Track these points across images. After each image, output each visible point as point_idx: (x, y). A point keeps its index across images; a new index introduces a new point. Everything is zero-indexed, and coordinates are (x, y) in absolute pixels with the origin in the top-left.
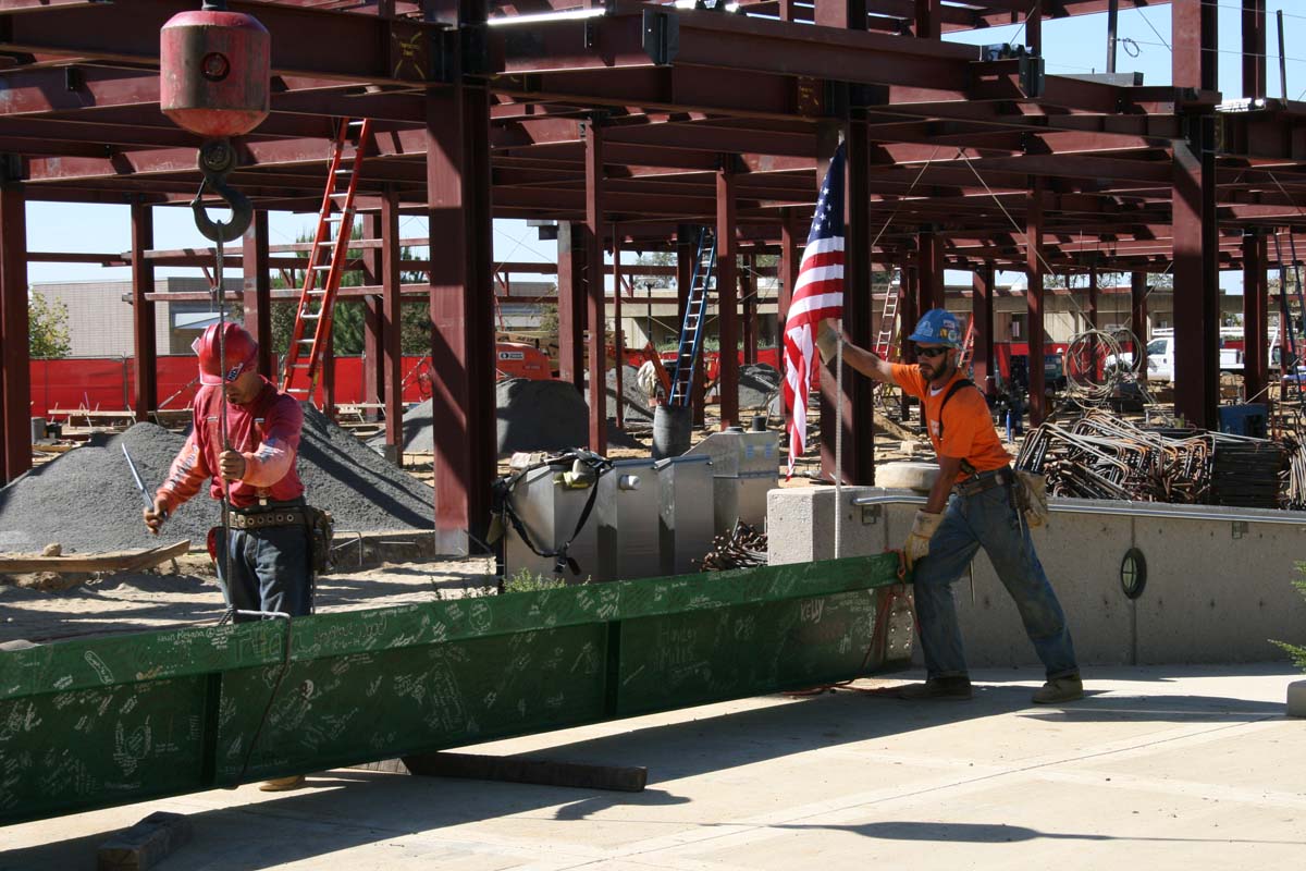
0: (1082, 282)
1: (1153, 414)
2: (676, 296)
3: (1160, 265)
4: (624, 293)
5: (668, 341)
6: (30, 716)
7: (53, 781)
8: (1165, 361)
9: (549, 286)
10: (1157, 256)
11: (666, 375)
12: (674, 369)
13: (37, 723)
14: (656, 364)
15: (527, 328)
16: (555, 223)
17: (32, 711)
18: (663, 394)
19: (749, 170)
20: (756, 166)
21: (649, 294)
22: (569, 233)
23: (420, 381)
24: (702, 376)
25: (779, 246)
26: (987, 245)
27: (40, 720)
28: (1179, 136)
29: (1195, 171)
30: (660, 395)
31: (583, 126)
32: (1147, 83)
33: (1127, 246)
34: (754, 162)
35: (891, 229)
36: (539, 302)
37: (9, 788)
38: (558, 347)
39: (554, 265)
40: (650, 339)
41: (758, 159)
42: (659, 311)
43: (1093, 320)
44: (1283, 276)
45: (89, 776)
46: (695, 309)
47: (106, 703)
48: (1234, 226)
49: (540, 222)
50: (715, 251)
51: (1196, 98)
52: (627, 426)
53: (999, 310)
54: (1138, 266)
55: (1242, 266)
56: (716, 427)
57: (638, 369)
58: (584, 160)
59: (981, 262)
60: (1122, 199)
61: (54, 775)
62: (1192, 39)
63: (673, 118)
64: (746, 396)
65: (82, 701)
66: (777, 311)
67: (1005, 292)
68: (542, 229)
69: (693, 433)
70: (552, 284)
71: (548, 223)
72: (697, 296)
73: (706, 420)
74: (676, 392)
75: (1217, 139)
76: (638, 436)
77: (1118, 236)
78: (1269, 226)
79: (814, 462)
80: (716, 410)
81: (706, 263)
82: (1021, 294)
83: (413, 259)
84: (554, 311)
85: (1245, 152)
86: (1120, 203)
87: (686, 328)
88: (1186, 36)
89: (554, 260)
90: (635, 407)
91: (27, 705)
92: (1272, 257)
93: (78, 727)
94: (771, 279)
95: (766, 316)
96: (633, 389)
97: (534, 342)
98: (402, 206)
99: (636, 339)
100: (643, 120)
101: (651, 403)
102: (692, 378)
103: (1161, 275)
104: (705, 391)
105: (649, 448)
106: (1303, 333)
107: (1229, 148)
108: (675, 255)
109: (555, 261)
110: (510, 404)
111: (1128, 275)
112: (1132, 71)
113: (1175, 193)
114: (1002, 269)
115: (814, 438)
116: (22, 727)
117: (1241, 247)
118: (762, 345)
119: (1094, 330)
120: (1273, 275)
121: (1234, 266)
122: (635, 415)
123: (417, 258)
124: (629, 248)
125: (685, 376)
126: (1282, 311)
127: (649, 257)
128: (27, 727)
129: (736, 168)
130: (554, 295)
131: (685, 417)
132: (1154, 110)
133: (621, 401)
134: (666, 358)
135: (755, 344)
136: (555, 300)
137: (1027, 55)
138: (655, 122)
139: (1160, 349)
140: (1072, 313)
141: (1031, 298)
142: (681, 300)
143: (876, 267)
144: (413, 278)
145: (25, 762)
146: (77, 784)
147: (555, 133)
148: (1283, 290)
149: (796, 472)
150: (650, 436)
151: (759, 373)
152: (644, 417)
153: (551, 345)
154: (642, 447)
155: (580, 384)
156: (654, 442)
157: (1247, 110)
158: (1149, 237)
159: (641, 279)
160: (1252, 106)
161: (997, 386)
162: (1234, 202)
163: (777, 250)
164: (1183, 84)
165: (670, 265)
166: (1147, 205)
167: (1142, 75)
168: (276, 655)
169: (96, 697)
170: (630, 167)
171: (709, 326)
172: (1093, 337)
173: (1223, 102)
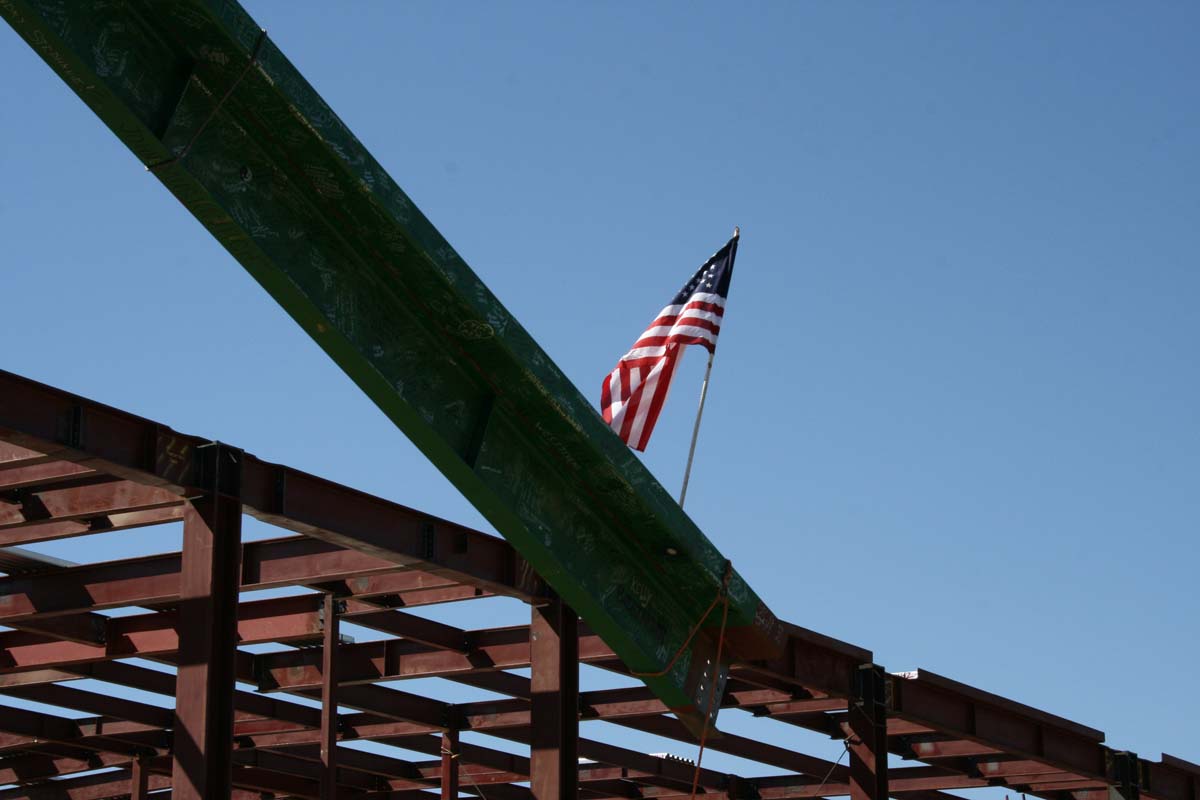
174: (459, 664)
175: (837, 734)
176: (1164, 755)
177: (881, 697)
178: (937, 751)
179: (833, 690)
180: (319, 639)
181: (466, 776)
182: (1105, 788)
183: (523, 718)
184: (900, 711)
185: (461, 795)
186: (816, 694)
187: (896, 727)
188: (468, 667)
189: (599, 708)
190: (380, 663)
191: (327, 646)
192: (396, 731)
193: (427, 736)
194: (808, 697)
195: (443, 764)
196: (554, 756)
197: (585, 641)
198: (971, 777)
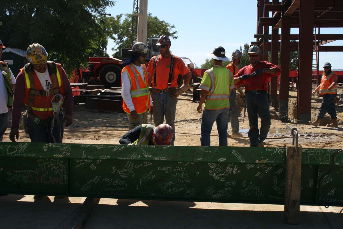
6: (235, 169)
7: (246, 191)
13: (239, 172)
17: (236, 167)
27: (240, 171)
37: (227, 191)
45: (261, 192)
47: (269, 169)
61: (246, 190)
65: (258, 167)
91: (234, 166)
93: (256, 175)
116: (232, 172)
128: (234, 172)
145: (234, 183)
146: (256, 194)
168: (327, 162)
169: (264, 166)
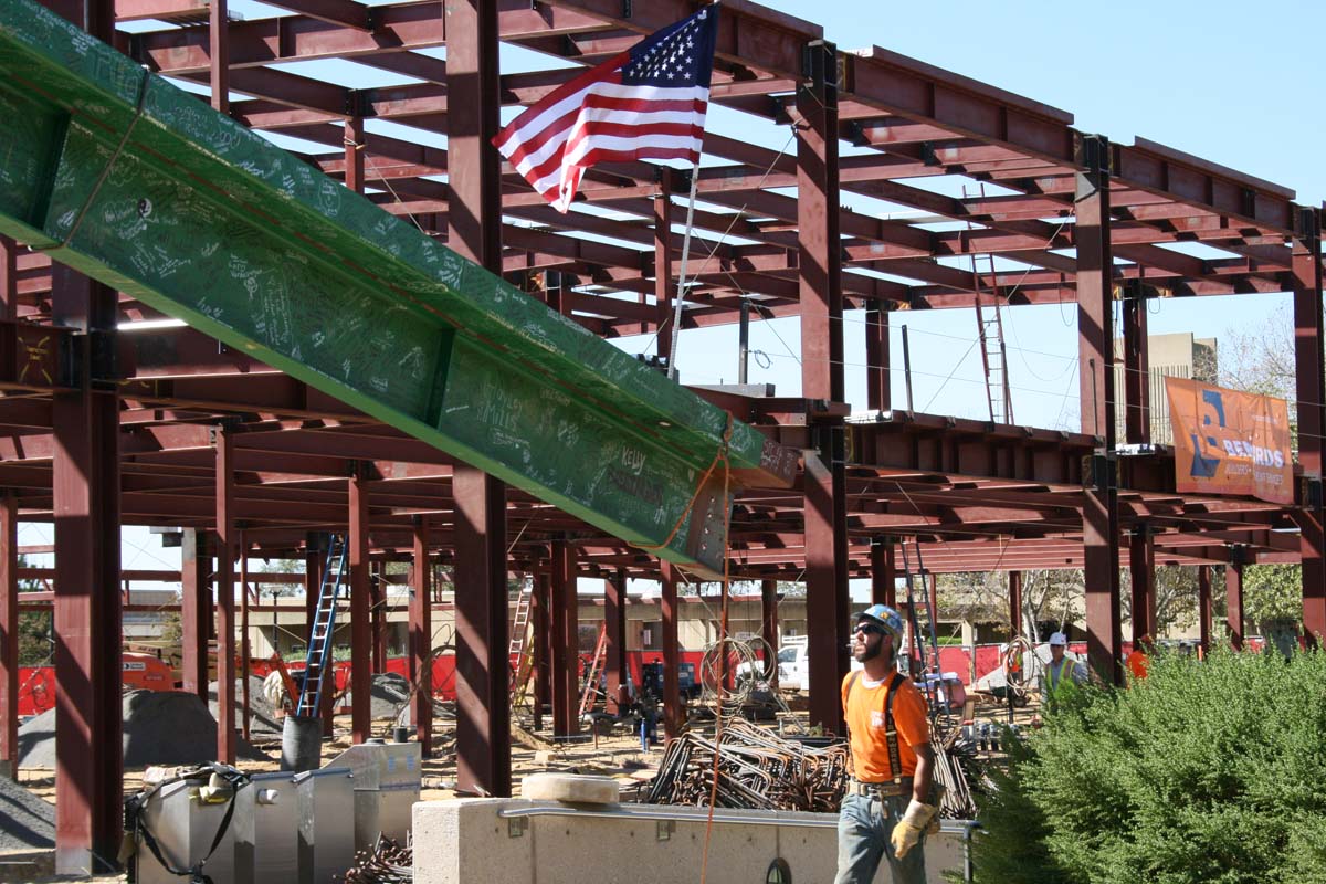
0: (714, 590)
1: (787, 722)
2: (304, 604)
3: (791, 573)
4: (251, 603)
5: (295, 651)
8: (795, 669)
9: (171, 594)
10: (787, 565)
11: (294, 685)
12: (302, 679)
14: (284, 674)
15: (147, 638)
16: (180, 530)
18: (290, 704)
19: (382, 478)
20: (390, 473)
21: (275, 602)
22: (194, 539)
23: (34, 692)
24: (330, 687)
25: (409, 554)
26: (619, 552)
28: (810, 446)
29: (826, 480)
30: (287, 706)
31: (214, 432)
32: (778, 395)
33: (757, 554)
34: (387, 469)
35: (524, 537)
36: (161, 610)
38: (181, 657)
39: (177, 572)
40: (276, 649)
41: (391, 466)
42: (285, 619)
43: (725, 628)
44: (910, 584)
46: (324, 617)
48: (863, 535)
49: (164, 529)
50: (347, 559)
51: (826, 410)
52: (253, 737)
53: (631, 618)
54: (768, 574)
55: (871, 574)
56: (347, 739)
57: (263, 680)
58: (215, 467)
59: (613, 569)
60: (754, 508)
62: (820, 353)
63: (307, 425)
64: (377, 707)
66: (407, 620)
67: (636, 600)
68: (165, 535)
69: (324, 744)
70: (174, 592)
71: (173, 529)
72: (326, 604)
73: (335, 731)
74: (304, 703)
75: (847, 450)
76: (264, 748)
77: (749, 544)
78: (895, 536)
79: (447, 774)
80: (345, 721)
81: (336, 571)
82: (653, 602)
83: (29, 566)
84: (176, 620)
85: (874, 463)
86: (751, 512)
87: (314, 637)
88: (815, 349)
89: (178, 567)
90: (261, 718)
92: (899, 565)
94: (401, 587)
95: (395, 625)
96: (258, 700)
97: (156, 652)
98: (21, 512)
99: (262, 649)
100: (276, 426)
101: (277, 714)
102: (320, 689)
103: (790, 583)
104: (333, 701)
105: (277, 761)
106: (929, 640)
107: (858, 459)
108: (304, 562)
109: (179, 569)
110: (132, 716)
111: (759, 583)
112: (765, 383)
113: (806, 502)
114: (634, 576)
115: (447, 748)
117: (869, 556)
118: (391, 654)
119: (728, 639)
120: (900, 583)
121: (863, 574)
122: (261, 726)
123: (33, 566)
124: (256, 555)
125: (313, 686)
126: (909, 621)
127: (275, 565)
129: (368, 475)
130: (176, 603)
131: (314, 728)
132: (786, 421)
133: (248, 713)
134: (293, 668)
135: (385, 653)
136: (178, 609)
137: (661, 365)
138: (287, 429)
139: (791, 657)
140: (703, 621)
141: (664, 606)
142: (310, 608)
143: (511, 575)
144: (28, 586)
147: (183, 438)
148: (910, 598)
149: (430, 784)
150: (279, 748)
151: (389, 683)
152: (270, 729)
153: (174, 655)
154: (269, 759)
155: (204, 695)
156: (283, 756)
157: (875, 421)
158: (779, 545)
159: (266, 587)
160: (880, 417)
161: (630, 694)
162: (862, 510)
163: (407, 558)
164: (813, 396)
165: (296, 572)
166: (778, 514)
167: (773, 386)
170: (260, 473)
171: (339, 636)
172: (726, 646)
173: (852, 413)
174: (362, 43)
175: (783, 119)
176: (1137, 138)
177: (832, 77)
178: (891, 136)
179: (779, 71)
180: (204, 16)
181: (373, 169)
182: (1072, 175)
183: (438, 104)
184: (852, 91)
185: (368, 191)
186: (761, 75)
187: (848, 110)
188: (372, 46)
189: (519, 92)
190: (273, 43)
191: (214, 23)
192: (292, 120)
193: (327, 125)
194: (751, 77)
195: (346, 155)
196: (473, 145)
197: (505, 17)
198: (927, 165)
